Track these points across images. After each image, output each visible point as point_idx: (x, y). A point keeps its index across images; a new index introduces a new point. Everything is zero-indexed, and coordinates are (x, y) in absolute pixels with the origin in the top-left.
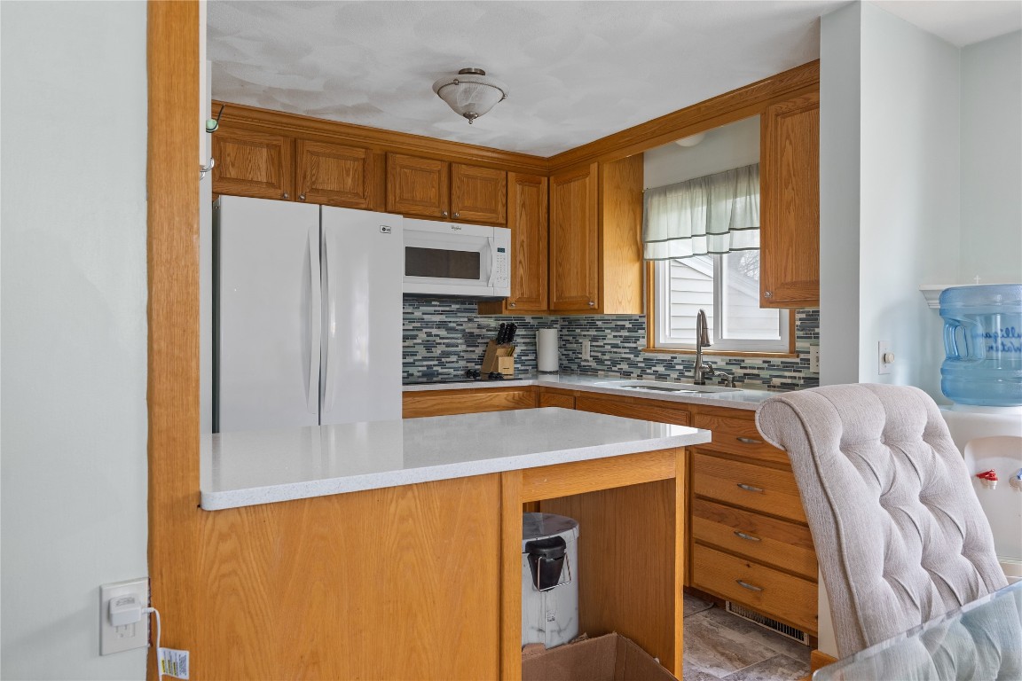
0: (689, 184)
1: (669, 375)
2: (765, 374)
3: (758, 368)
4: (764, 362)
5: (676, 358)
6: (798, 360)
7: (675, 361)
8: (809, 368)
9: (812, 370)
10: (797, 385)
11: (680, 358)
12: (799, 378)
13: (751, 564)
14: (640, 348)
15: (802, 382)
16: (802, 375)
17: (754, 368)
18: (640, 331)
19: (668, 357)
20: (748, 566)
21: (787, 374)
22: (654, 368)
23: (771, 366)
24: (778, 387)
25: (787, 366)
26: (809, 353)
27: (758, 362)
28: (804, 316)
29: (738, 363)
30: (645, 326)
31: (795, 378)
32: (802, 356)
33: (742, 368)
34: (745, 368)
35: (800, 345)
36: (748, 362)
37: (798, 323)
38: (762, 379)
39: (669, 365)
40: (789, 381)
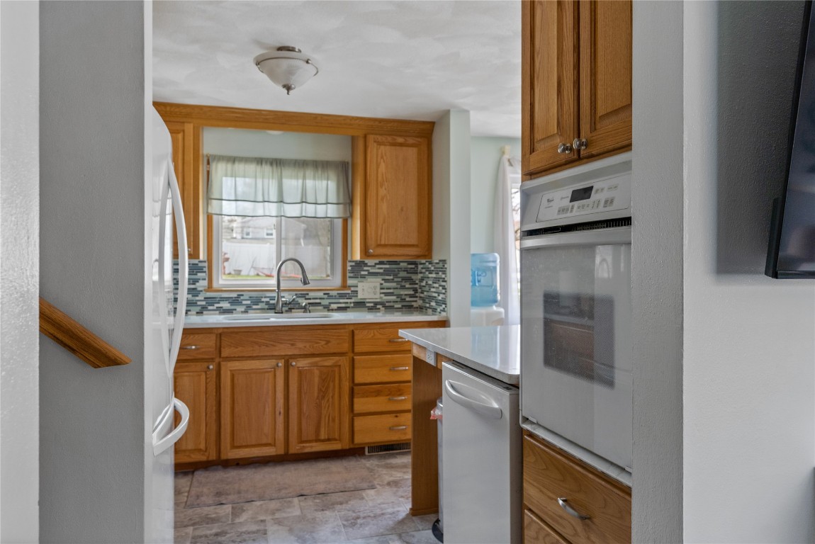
0: (260, 161)
1: (235, 310)
2: (325, 302)
3: (320, 299)
4: (324, 294)
5: (242, 295)
6: (349, 292)
7: (242, 298)
8: (357, 296)
9: (359, 297)
10: (349, 307)
11: (246, 295)
12: (351, 303)
13: (398, 415)
14: (199, 289)
15: (352, 305)
16: (352, 301)
17: (317, 299)
18: (199, 274)
19: (234, 295)
20: (396, 416)
21: (341, 301)
22: (217, 305)
23: (330, 296)
24: (335, 310)
25: (342, 296)
26: (357, 286)
27: (321, 294)
28: (353, 264)
29: (304, 296)
30: (206, 269)
31: (347, 303)
32: (352, 289)
33: (306, 299)
34: (310, 299)
35: (350, 282)
36: (312, 294)
37: (350, 268)
38: (323, 305)
39: (236, 301)
40: (343, 305)
